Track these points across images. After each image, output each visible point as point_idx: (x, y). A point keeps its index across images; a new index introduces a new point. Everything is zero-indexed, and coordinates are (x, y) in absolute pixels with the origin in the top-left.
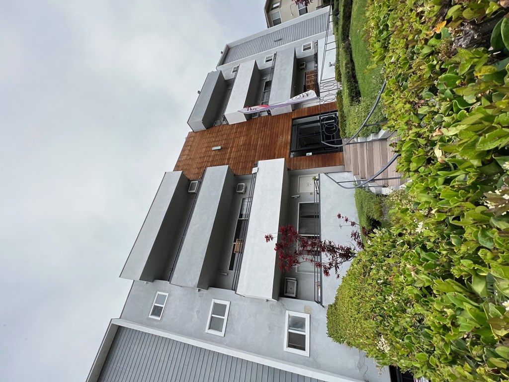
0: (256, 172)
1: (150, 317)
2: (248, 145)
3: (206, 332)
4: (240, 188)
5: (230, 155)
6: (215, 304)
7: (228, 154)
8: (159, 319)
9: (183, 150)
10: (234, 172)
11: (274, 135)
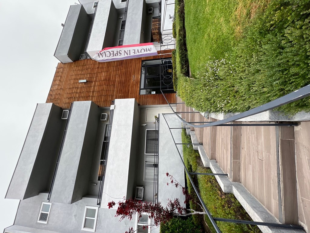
0: (113, 109)
1: (38, 222)
2: (108, 81)
3: (82, 230)
4: (104, 117)
5: (94, 88)
6: (87, 209)
7: (92, 88)
8: (46, 223)
9: (54, 80)
10: (98, 104)
11: (128, 73)
